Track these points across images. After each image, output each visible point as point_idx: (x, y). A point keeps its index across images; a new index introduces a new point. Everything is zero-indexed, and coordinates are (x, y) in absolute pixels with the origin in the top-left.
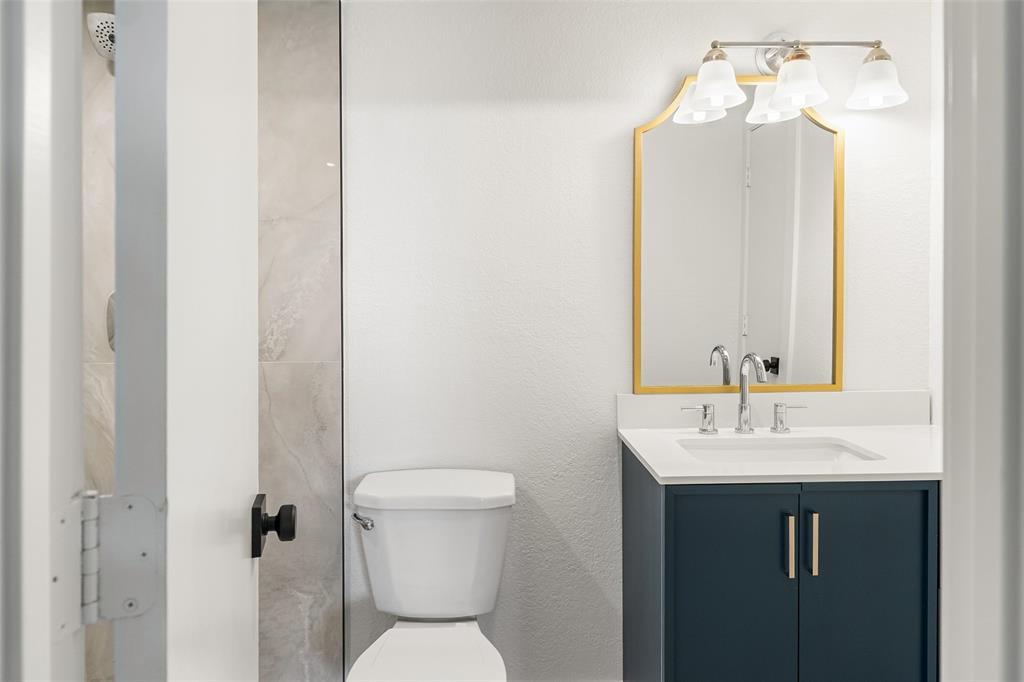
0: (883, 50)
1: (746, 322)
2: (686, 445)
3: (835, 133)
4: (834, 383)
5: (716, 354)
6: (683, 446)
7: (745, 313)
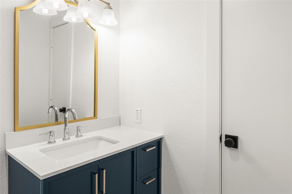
0: (110, 6)
1: (51, 95)
2: (43, 151)
3: (95, 30)
4: (95, 116)
5: (51, 109)
6: (42, 152)
7: (51, 92)
